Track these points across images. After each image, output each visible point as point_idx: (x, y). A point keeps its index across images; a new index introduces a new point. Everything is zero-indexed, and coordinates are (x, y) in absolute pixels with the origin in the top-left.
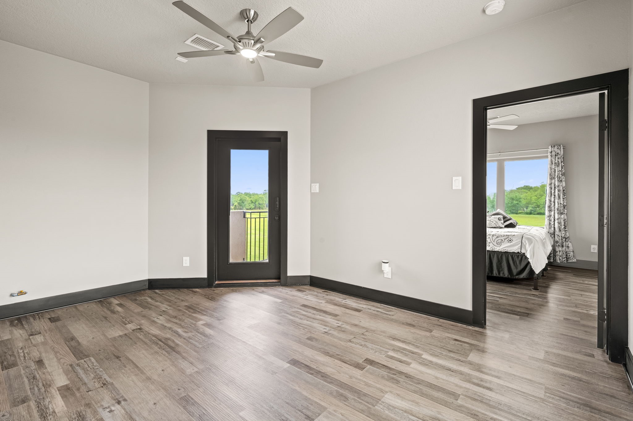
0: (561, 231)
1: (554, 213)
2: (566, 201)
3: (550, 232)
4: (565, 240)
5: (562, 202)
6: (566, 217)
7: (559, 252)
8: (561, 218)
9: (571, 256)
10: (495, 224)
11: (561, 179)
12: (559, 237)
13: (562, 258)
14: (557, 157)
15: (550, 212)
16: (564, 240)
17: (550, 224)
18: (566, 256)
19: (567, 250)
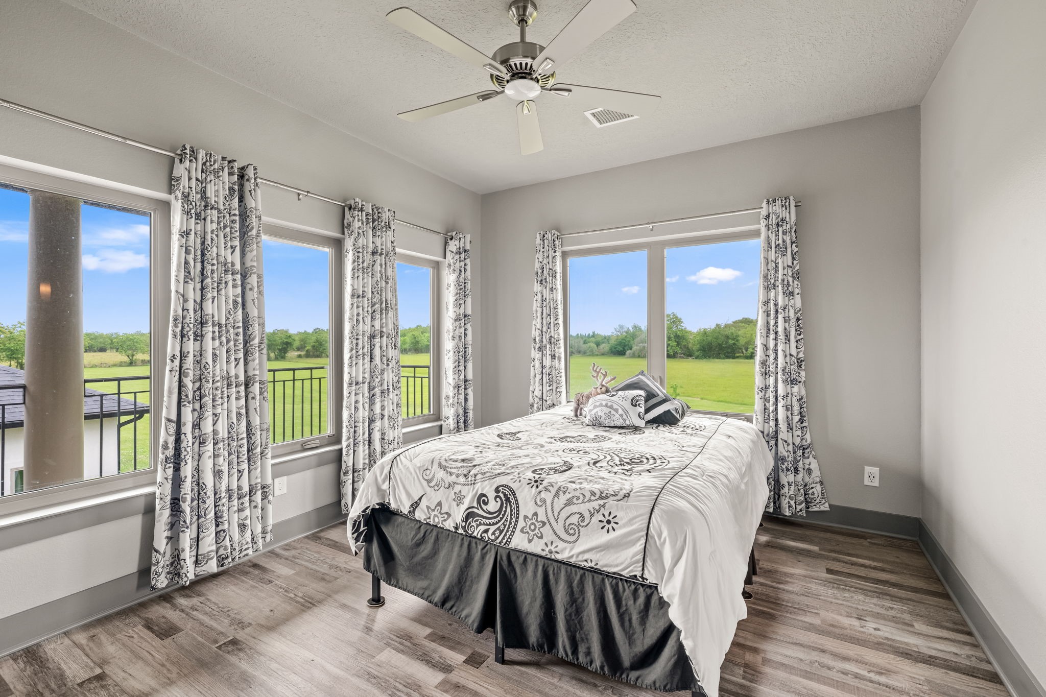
0: (791, 429)
1: (776, 381)
2: (803, 349)
3: (766, 433)
4: (803, 453)
5: (794, 352)
6: (803, 393)
7: (787, 488)
8: (792, 394)
9: (816, 495)
10: (621, 416)
11: (790, 289)
12: (788, 445)
13: (795, 503)
14: (781, 229)
15: (765, 378)
16: (800, 453)
17: (765, 409)
18: (805, 494)
19: (807, 479)
